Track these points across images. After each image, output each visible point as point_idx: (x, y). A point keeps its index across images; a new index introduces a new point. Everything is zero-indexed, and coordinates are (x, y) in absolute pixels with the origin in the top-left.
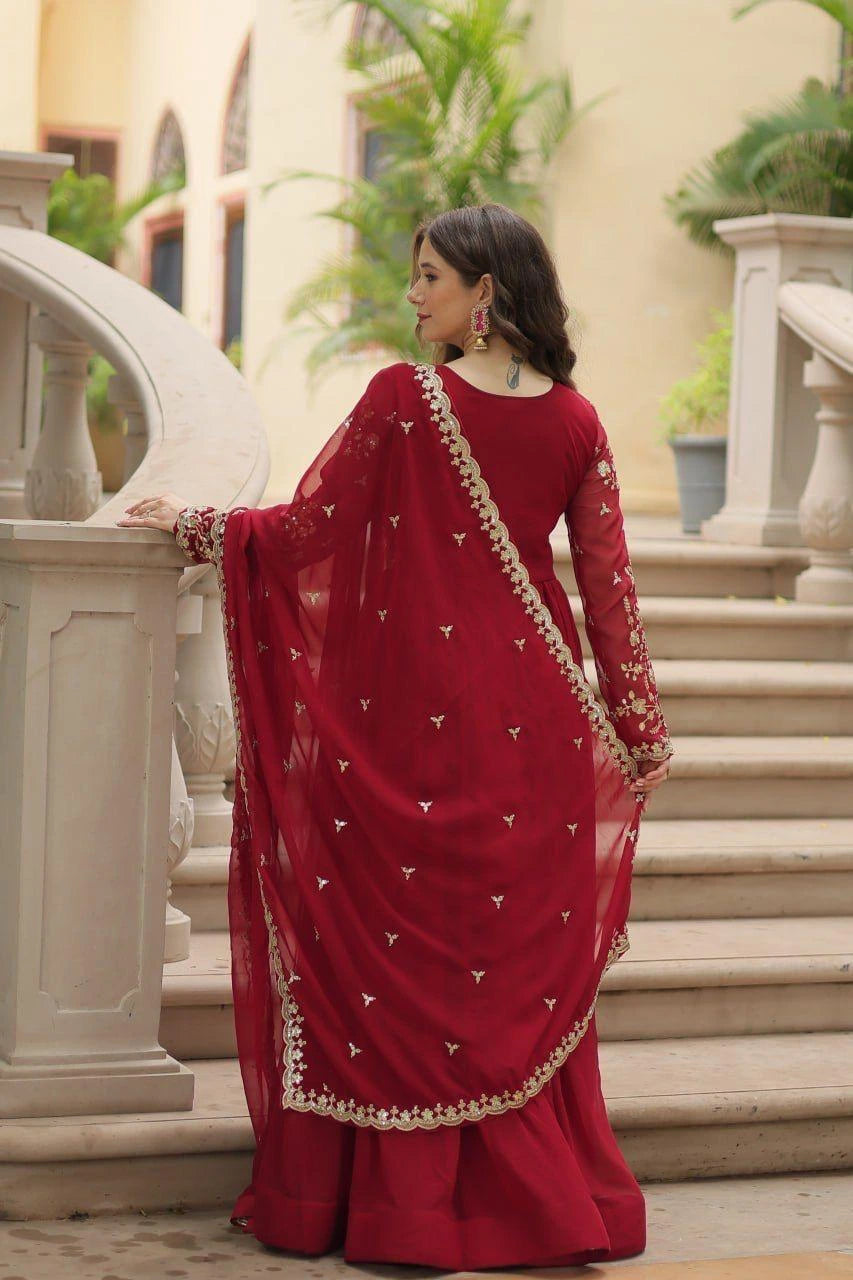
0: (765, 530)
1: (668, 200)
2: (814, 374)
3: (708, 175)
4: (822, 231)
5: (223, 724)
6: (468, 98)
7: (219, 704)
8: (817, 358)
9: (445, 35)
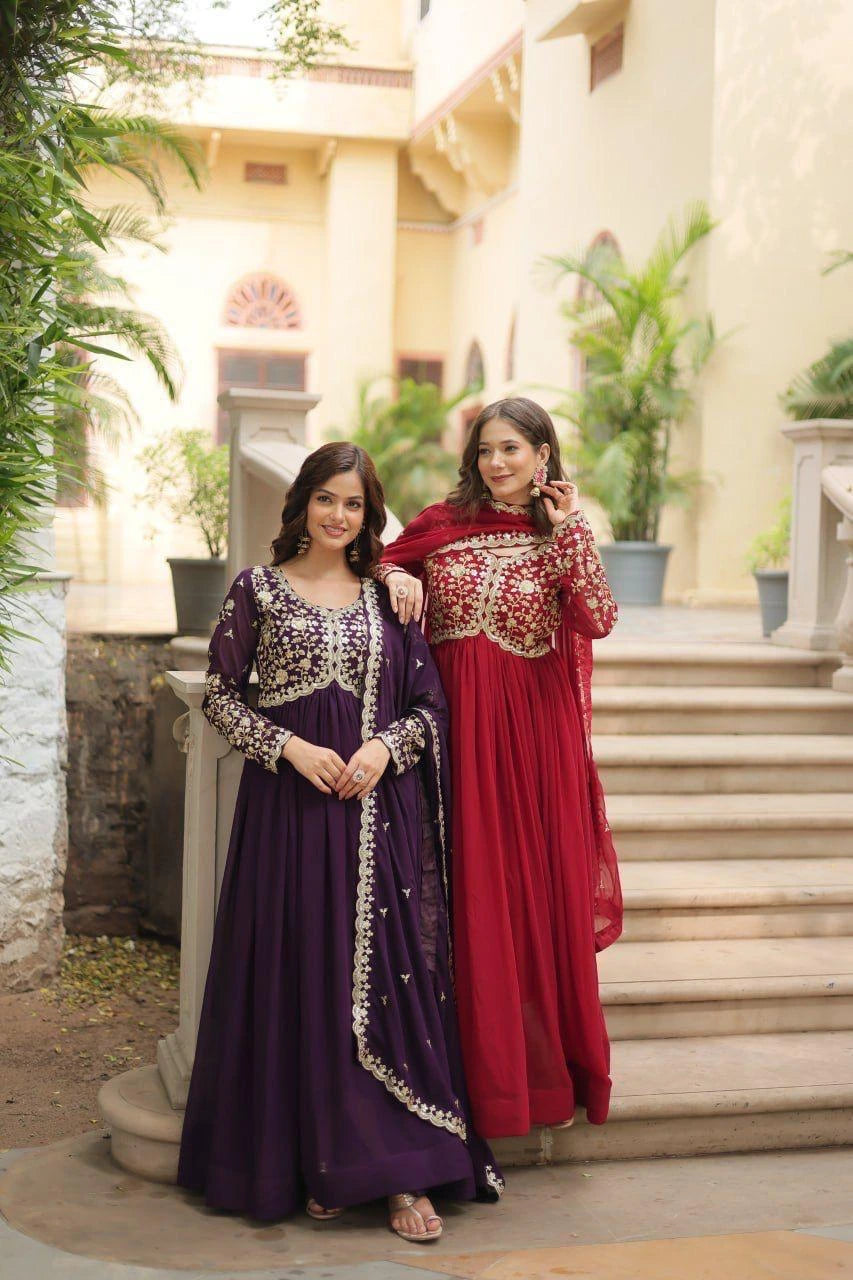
0: (813, 640)
1: (780, 398)
2: (843, 532)
3: (808, 381)
6: (646, 330)
8: (845, 521)
9: (628, 293)
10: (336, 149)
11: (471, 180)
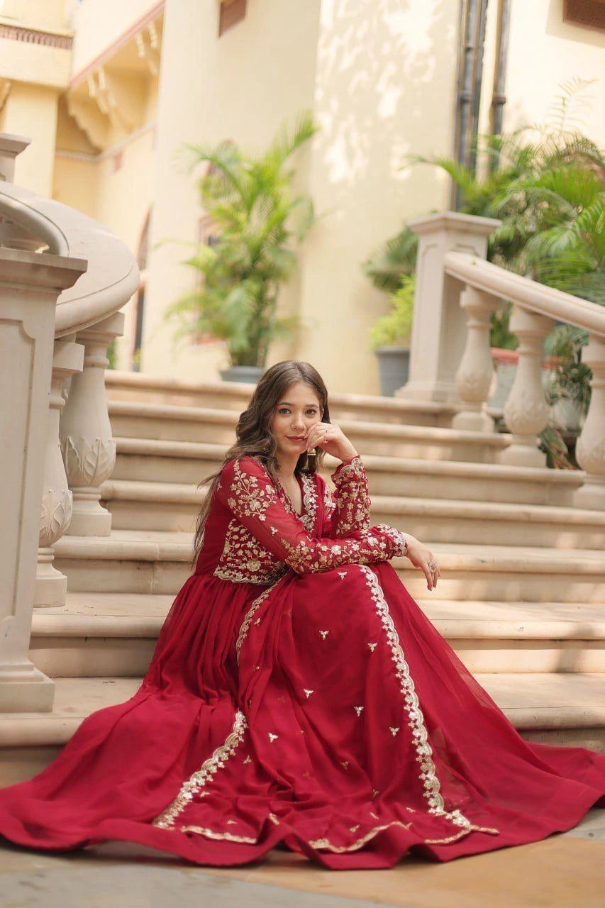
0: (434, 394)
2: (467, 299)
3: (383, 253)
4: (470, 223)
5: (100, 452)
6: (261, 210)
7: (99, 439)
8: (468, 288)
9: (251, 173)
10: (10, 89)
11: (114, 119)
